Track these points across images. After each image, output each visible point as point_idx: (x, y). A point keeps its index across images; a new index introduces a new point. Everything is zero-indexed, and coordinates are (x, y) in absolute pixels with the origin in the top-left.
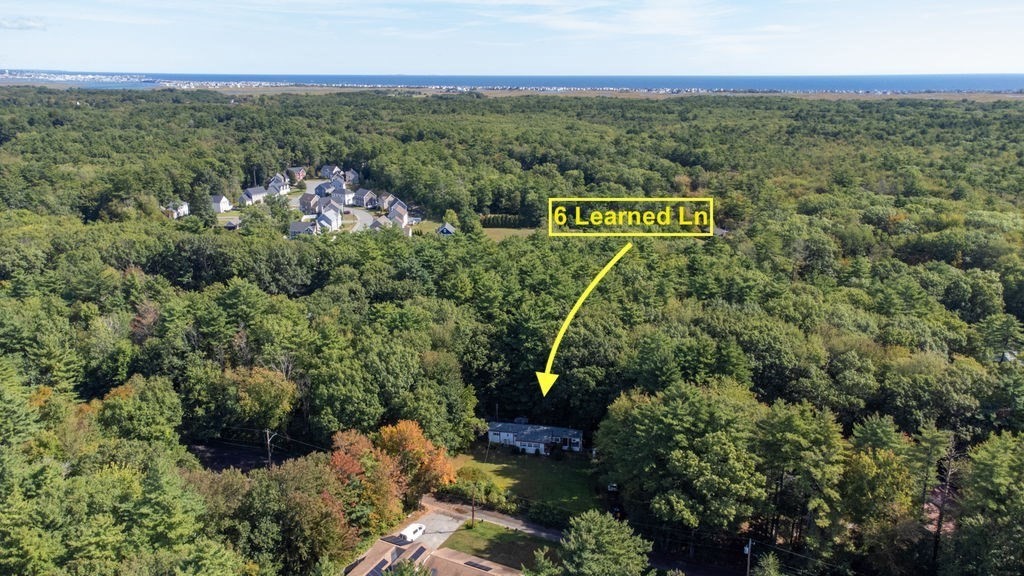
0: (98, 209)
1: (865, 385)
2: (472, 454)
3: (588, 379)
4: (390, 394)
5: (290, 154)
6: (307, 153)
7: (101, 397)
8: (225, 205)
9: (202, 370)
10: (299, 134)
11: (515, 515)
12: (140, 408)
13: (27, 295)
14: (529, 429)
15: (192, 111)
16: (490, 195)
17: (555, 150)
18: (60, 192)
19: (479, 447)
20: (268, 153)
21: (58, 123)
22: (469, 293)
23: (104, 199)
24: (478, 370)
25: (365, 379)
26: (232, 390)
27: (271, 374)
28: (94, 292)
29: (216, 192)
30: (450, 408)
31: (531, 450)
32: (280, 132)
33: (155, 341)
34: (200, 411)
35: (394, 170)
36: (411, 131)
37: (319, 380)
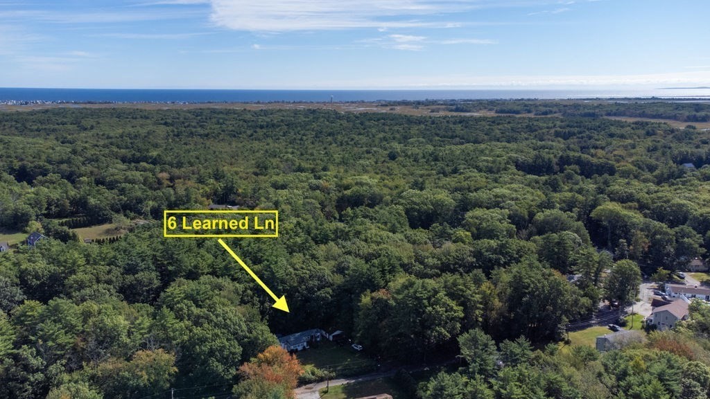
11: (337, 378)
25: (224, 333)
31: (300, 348)
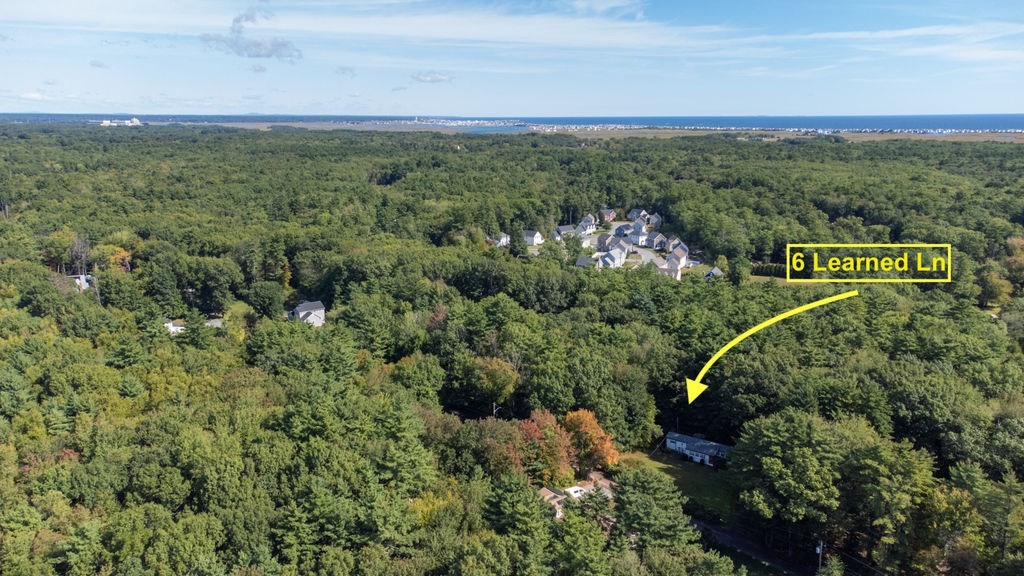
0: (441, 236)
1: (1015, 448)
2: (648, 453)
3: (749, 404)
4: (581, 389)
5: (605, 197)
6: (620, 198)
7: (395, 362)
8: (538, 239)
9: (464, 356)
10: (622, 179)
12: (415, 373)
13: (374, 293)
14: (701, 443)
15: (540, 155)
16: (771, 244)
17: (876, 203)
18: (419, 221)
19: (656, 449)
20: (585, 196)
21: (437, 165)
22: (677, 325)
23: (447, 228)
24: (663, 385)
25: (566, 376)
26: (477, 372)
27: (504, 364)
28: (412, 295)
29: (532, 228)
30: (630, 410)
31: (697, 459)
32: (605, 177)
33: (439, 332)
34: (456, 385)
35: (687, 216)
36: (730, 179)
37: (534, 373)
